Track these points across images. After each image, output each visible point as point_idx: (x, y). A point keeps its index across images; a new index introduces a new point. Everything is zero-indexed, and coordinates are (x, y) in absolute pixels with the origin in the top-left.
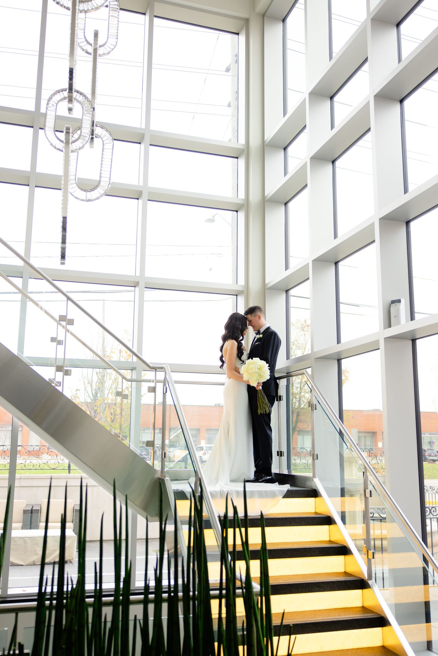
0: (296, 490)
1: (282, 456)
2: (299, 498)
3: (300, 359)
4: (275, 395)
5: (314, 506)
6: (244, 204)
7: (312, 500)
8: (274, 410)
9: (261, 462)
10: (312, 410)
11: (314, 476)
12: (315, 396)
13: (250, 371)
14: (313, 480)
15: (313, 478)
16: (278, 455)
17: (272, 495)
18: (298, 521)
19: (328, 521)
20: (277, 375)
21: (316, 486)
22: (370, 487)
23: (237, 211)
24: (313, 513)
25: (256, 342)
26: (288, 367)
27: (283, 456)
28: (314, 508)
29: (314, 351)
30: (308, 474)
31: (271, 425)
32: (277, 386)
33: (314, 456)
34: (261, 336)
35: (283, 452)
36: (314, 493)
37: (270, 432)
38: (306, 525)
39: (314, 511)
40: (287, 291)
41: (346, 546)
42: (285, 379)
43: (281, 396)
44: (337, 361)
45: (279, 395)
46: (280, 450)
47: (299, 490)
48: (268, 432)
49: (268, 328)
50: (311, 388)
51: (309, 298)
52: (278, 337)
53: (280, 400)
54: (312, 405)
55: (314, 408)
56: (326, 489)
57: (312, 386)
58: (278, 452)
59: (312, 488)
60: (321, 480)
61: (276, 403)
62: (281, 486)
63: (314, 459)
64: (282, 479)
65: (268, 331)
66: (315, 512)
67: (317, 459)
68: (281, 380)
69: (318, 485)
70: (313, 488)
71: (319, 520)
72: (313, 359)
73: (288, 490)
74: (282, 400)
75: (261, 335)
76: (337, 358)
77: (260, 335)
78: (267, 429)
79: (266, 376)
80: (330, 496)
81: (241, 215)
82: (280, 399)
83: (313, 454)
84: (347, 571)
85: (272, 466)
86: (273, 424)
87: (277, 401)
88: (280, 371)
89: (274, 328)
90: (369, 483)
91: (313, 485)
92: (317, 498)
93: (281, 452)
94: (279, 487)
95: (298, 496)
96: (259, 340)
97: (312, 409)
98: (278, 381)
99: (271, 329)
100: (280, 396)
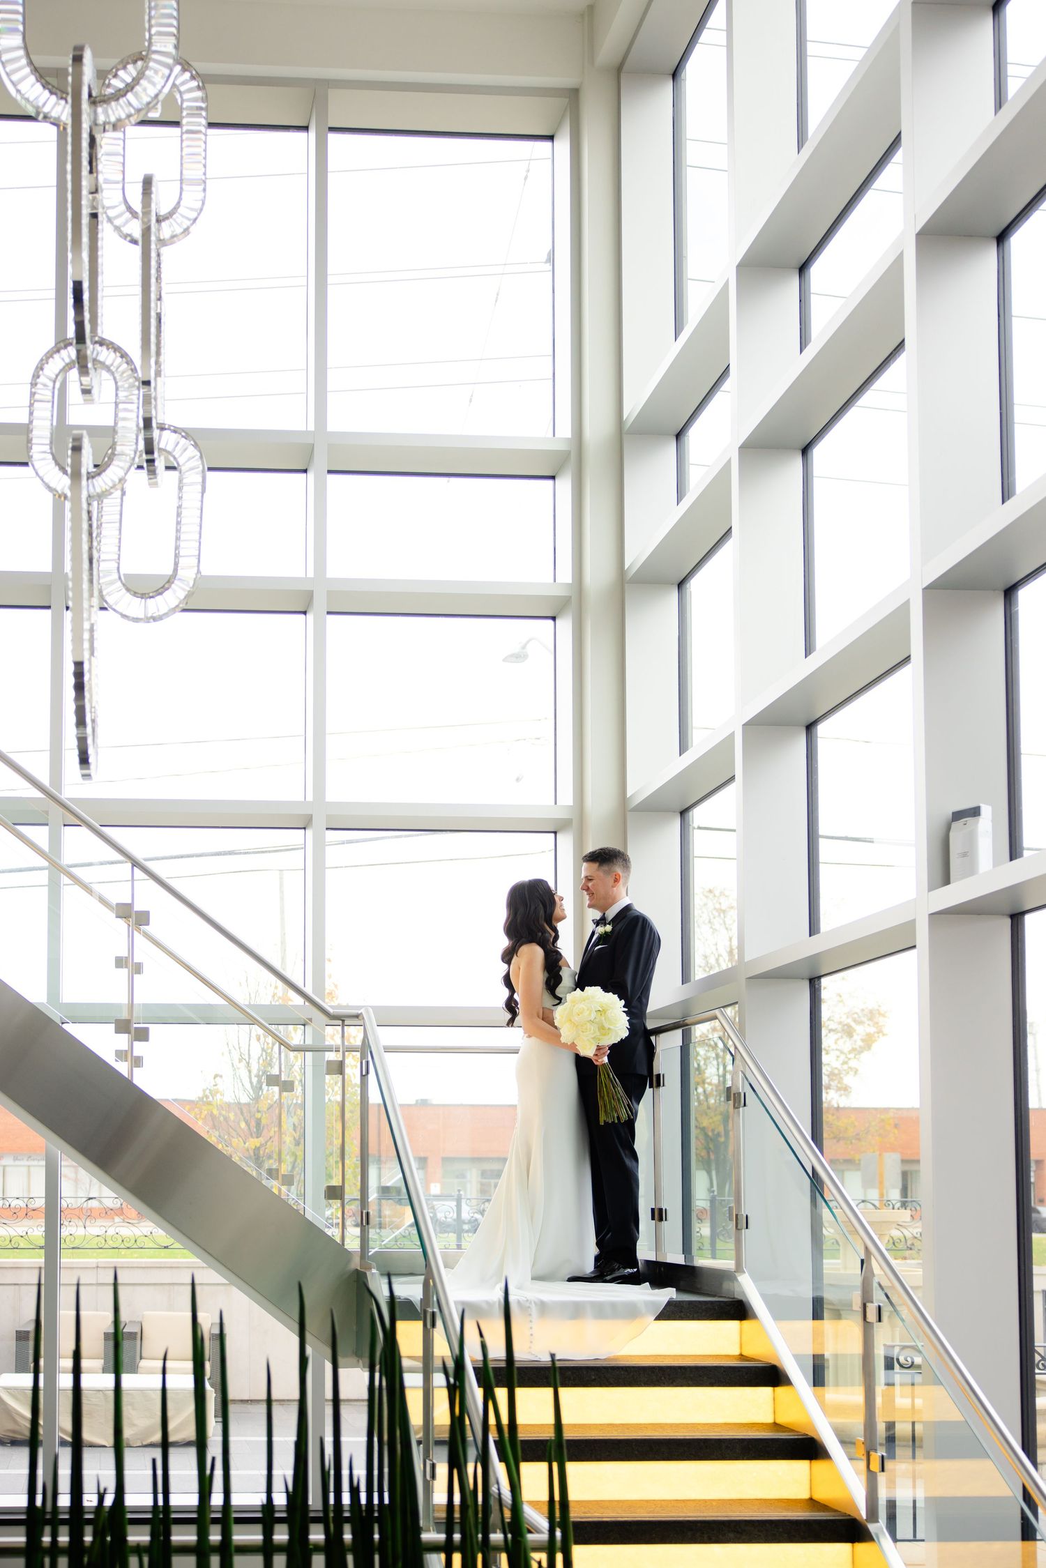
0: (690, 1303)
1: (662, 1220)
2: (699, 1319)
3: (714, 982)
4: (645, 1073)
5: (738, 1340)
6: (571, 597)
7: (733, 1325)
8: (644, 1109)
9: (610, 1234)
10: (735, 1107)
11: (739, 1268)
12: (742, 1072)
13: (576, 1019)
14: (735, 1279)
15: (736, 1274)
16: (653, 1218)
17: (630, 1312)
18: (692, 1375)
19: (771, 1376)
20: (650, 1025)
21: (743, 1293)
22: (878, 1297)
23: (554, 618)
24: (734, 1356)
25: (596, 944)
26: (685, 1004)
27: (666, 1220)
28: (737, 1346)
29: (746, 961)
30: (725, 1263)
31: (636, 1147)
32: (650, 1051)
33: (739, 1221)
34: (609, 928)
35: (666, 1210)
36: (738, 1310)
37: (634, 1163)
38: (712, 1385)
39: (737, 1353)
40: (684, 813)
41: (815, 1437)
42: (679, 1032)
43: (660, 1074)
44: (808, 982)
45: (655, 1073)
46: (658, 1206)
47: (699, 1302)
48: (628, 1162)
49: (628, 908)
50: (733, 1053)
51: (734, 831)
52: (652, 930)
53: (658, 1085)
54: (734, 1094)
55: (740, 1101)
56: (765, 1297)
57: (736, 1048)
58: (653, 1210)
59: (734, 1298)
60: (755, 1279)
61: (648, 1091)
62: (657, 1291)
63: (739, 1227)
64: (660, 1274)
65: (626, 916)
66: (741, 1355)
67: (747, 1228)
68: (662, 1036)
69: (749, 1288)
70: (736, 1296)
71: (747, 1374)
72: (744, 980)
73: (668, 1301)
74: (663, 1085)
75: (608, 926)
76: (808, 974)
77: (605, 925)
78: (623, 1155)
79: (619, 1028)
80: (777, 1316)
81: (565, 626)
82: (657, 1082)
83: (737, 1215)
84: (816, 1497)
85: (638, 1243)
86: (642, 1143)
87: (651, 1086)
88: (659, 1014)
89: (641, 908)
90: (875, 1285)
91: (737, 1289)
92: (745, 1322)
93: (661, 1210)
94: (651, 1294)
95: (695, 1316)
96: (604, 938)
97: (736, 1105)
98: (653, 1038)
99: (636, 910)
100: (658, 1076)
